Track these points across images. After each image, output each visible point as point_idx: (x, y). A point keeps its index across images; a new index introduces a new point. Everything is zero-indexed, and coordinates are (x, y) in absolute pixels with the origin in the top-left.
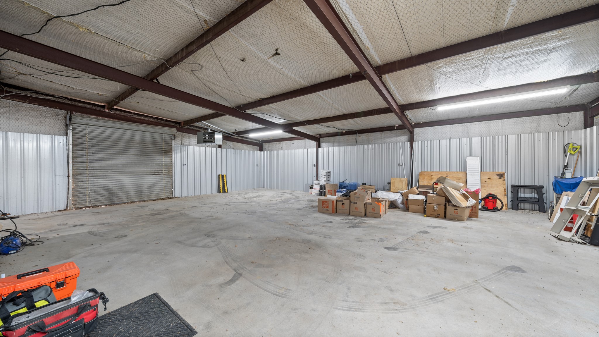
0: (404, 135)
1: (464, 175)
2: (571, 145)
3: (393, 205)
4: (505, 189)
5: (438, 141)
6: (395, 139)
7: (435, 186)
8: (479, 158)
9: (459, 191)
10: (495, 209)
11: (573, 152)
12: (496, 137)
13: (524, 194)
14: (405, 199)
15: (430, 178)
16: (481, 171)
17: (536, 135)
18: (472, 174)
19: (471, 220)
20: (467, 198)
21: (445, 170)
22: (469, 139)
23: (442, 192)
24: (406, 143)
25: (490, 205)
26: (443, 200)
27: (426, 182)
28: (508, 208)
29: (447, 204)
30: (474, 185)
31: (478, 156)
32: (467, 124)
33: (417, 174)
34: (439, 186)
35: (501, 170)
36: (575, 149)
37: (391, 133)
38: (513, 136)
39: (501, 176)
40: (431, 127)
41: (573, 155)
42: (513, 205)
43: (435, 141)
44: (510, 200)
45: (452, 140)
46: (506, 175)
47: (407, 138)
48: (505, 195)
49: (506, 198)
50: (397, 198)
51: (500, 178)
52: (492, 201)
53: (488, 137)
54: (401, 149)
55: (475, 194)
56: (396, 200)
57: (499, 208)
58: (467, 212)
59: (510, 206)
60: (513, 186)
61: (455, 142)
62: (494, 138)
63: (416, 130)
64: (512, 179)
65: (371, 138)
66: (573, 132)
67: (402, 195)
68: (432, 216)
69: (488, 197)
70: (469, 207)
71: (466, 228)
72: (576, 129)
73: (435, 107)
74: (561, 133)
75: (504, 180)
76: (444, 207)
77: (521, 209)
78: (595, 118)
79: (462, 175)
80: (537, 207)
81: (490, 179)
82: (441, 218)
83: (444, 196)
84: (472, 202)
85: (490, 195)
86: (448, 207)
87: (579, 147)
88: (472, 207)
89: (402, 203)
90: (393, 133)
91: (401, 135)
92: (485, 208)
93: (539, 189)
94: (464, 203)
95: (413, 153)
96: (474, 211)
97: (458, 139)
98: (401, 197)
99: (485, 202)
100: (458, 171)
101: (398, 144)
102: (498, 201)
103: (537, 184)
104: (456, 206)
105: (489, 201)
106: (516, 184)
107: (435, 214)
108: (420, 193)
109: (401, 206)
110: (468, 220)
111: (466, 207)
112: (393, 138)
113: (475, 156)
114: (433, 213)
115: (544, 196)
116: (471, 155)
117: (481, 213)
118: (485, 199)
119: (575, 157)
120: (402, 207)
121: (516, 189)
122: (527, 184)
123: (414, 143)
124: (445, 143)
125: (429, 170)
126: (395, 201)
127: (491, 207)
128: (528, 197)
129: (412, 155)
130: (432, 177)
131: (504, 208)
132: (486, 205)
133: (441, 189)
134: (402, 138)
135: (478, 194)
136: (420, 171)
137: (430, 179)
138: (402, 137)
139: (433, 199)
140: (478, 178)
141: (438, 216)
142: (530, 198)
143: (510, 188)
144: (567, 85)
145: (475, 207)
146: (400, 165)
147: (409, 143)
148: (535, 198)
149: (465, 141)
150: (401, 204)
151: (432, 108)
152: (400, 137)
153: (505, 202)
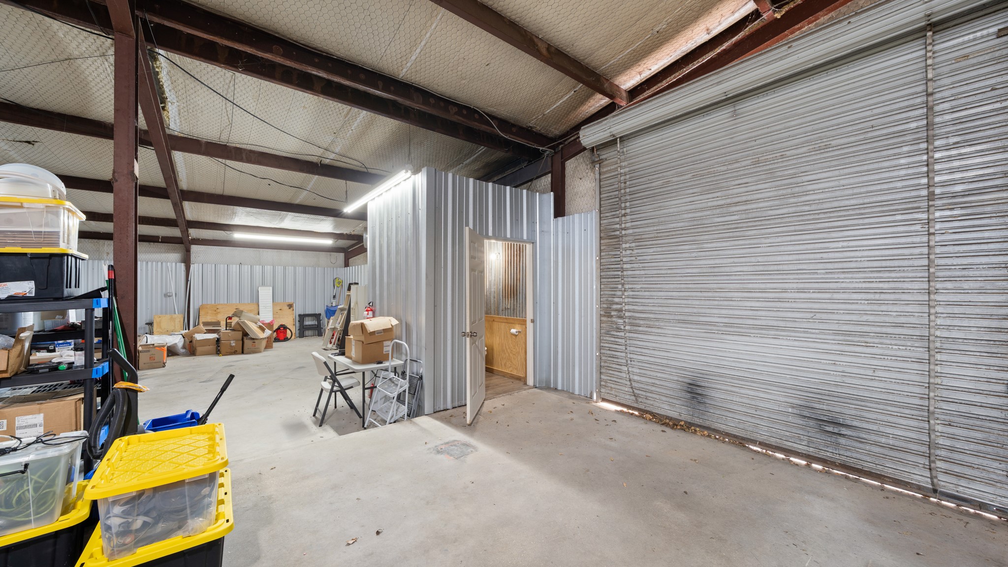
0: (174, 251)
1: (256, 306)
2: (337, 279)
3: (172, 352)
4: (294, 319)
5: (226, 266)
6: (158, 256)
7: (228, 321)
8: (271, 288)
9: (256, 323)
10: (286, 339)
11: (338, 285)
12: (287, 267)
13: (308, 322)
14: (188, 341)
15: (215, 312)
16: (273, 302)
17: (316, 268)
18: (265, 305)
19: (267, 351)
20: (263, 330)
21: (234, 302)
22: (261, 266)
23: (238, 327)
24: (178, 264)
25: (282, 336)
26: (239, 335)
27: (210, 318)
28: (296, 337)
29: (245, 338)
30: (266, 316)
31: (270, 286)
32: (259, 249)
33: (197, 307)
34: (235, 320)
35: (290, 300)
36: (339, 283)
37: (149, 246)
38: (300, 268)
39: (290, 306)
40: (216, 247)
41: (339, 287)
42: (300, 333)
43: (222, 266)
44: (297, 329)
45: (243, 266)
46: (294, 305)
47: (180, 257)
48: (294, 325)
49: (294, 328)
50: (177, 340)
51: (290, 308)
52: (282, 332)
53: (280, 267)
54: (170, 272)
55: (270, 325)
56: (176, 344)
57: (289, 338)
58: (264, 343)
59: (297, 335)
60: (300, 315)
61: (246, 268)
62: (285, 269)
63: (194, 248)
64: (299, 310)
65: (105, 250)
66: (338, 269)
67: (184, 337)
68: (227, 354)
69: (280, 328)
70: (265, 338)
71: (264, 356)
72: (340, 267)
73: (231, 232)
74: (332, 269)
75: (293, 310)
76: (241, 342)
77: (306, 336)
78: (350, 260)
79: (254, 307)
80: (317, 332)
81: (281, 310)
82: (239, 354)
83: (240, 329)
84: (268, 332)
85: (282, 326)
86: (246, 341)
87: (341, 281)
88: (268, 338)
89: (184, 347)
90: (154, 246)
91: (169, 251)
92: (277, 340)
93: (317, 316)
94: (262, 335)
95: (189, 279)
96: (269, 342)
97: (250, 266)
98: (183, 339)
99: (277, 334)
100: (250, 302)
101: (164, 264)
102: (288, 331)
103: (317, 312)
104: (254, 339)
105: (281, 332)
106: (302, 314)
107: (232, 351)
108: (209, 331)
109: (183, 351)
110: (264, 351)
111: (263, 339)
112: (154, 254)
113: (267, 286)
114: (229, 351)
115: (322, 322)
116: (263, 284)
117: (275, 344)
118: (278, 329)
119: (340, 288)
120: (183, 353)
121: (302, 317)
122: (310, 313)
123: (192, 266)
124: (234, 268)
125: (213, 303)
126: (175, 346)
127: (282, 338)
128: (311, 324)
129: (189, 282)
130: (218, 311)
131: (293, 337)
132: (278, 336)
133: (238, 323)
134: (170, 256)
135: (273, 325)
136: (200, 304)
137: (215, 314)
138: (171, 254)
139: (229, 336)
140: (270, 310)
141: (235, 353)
142: (312, 325)
143: (297, 317)
144: (331, 238)
145: (270, 338)
146: (167, 295)
147: (183, 264)
148: (315, 325)
149: (258, 269)
150: (181, 348)
151: (228, 232)
152: (166, 255)
153: (294, 332)
